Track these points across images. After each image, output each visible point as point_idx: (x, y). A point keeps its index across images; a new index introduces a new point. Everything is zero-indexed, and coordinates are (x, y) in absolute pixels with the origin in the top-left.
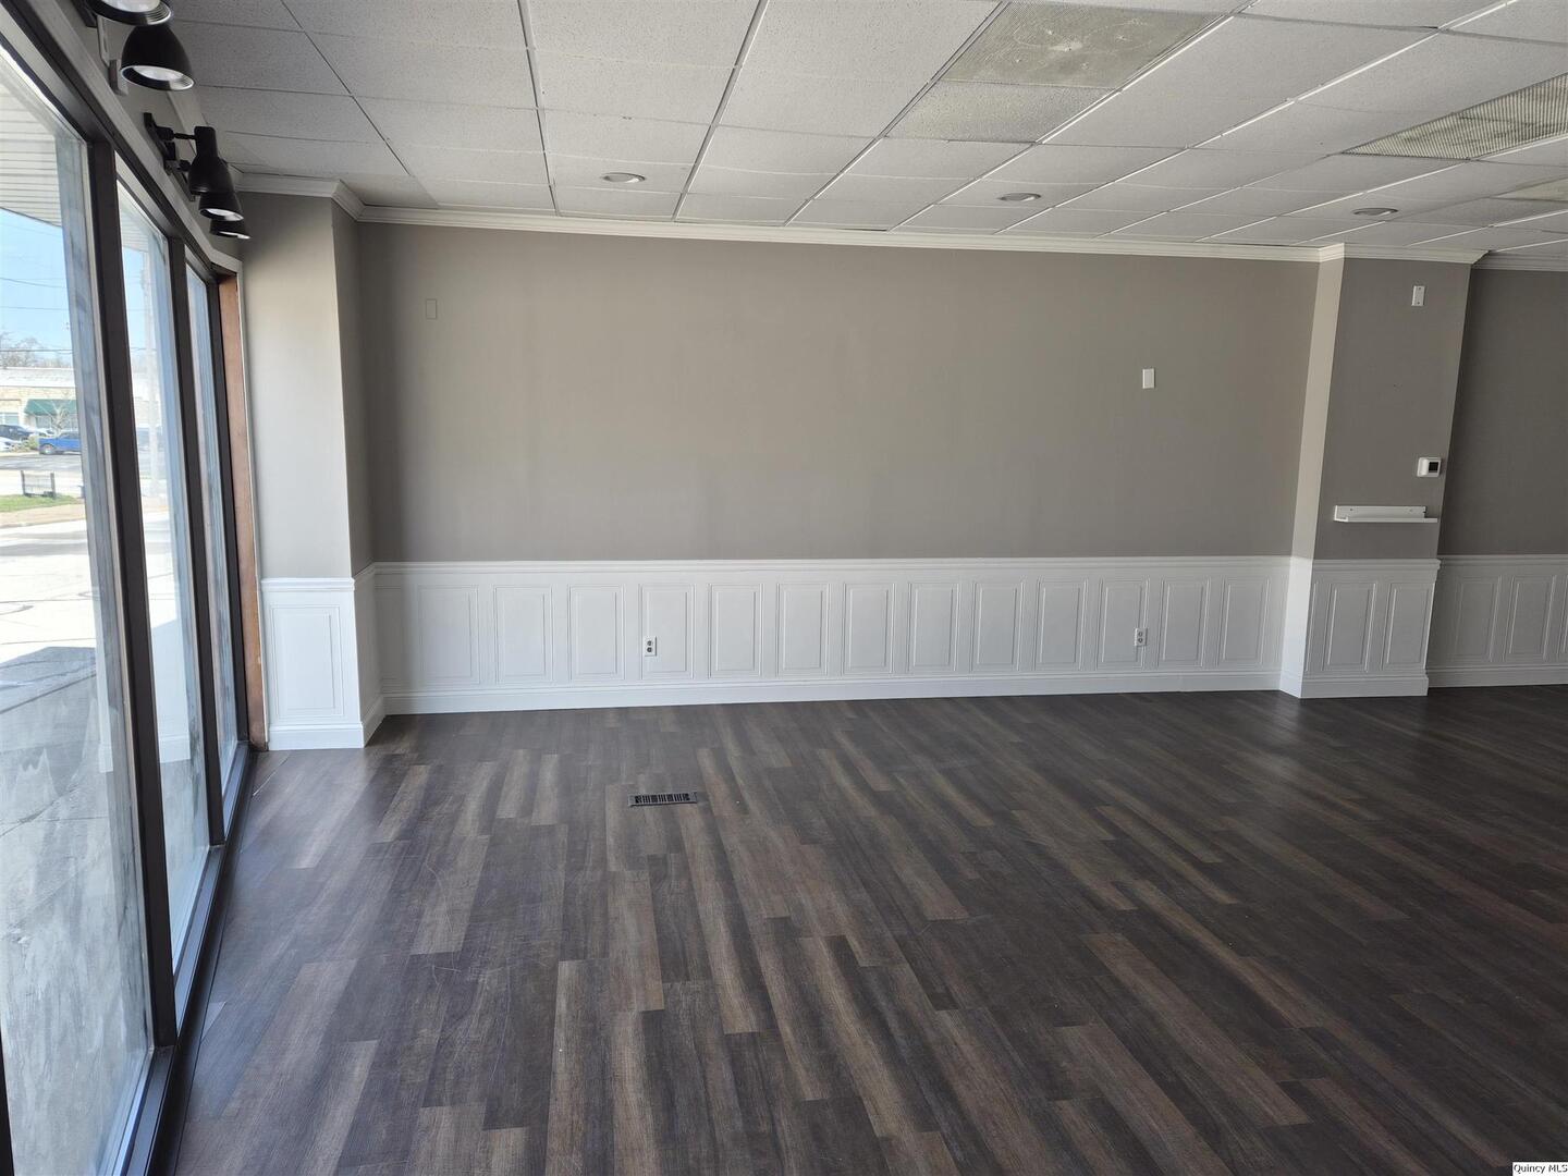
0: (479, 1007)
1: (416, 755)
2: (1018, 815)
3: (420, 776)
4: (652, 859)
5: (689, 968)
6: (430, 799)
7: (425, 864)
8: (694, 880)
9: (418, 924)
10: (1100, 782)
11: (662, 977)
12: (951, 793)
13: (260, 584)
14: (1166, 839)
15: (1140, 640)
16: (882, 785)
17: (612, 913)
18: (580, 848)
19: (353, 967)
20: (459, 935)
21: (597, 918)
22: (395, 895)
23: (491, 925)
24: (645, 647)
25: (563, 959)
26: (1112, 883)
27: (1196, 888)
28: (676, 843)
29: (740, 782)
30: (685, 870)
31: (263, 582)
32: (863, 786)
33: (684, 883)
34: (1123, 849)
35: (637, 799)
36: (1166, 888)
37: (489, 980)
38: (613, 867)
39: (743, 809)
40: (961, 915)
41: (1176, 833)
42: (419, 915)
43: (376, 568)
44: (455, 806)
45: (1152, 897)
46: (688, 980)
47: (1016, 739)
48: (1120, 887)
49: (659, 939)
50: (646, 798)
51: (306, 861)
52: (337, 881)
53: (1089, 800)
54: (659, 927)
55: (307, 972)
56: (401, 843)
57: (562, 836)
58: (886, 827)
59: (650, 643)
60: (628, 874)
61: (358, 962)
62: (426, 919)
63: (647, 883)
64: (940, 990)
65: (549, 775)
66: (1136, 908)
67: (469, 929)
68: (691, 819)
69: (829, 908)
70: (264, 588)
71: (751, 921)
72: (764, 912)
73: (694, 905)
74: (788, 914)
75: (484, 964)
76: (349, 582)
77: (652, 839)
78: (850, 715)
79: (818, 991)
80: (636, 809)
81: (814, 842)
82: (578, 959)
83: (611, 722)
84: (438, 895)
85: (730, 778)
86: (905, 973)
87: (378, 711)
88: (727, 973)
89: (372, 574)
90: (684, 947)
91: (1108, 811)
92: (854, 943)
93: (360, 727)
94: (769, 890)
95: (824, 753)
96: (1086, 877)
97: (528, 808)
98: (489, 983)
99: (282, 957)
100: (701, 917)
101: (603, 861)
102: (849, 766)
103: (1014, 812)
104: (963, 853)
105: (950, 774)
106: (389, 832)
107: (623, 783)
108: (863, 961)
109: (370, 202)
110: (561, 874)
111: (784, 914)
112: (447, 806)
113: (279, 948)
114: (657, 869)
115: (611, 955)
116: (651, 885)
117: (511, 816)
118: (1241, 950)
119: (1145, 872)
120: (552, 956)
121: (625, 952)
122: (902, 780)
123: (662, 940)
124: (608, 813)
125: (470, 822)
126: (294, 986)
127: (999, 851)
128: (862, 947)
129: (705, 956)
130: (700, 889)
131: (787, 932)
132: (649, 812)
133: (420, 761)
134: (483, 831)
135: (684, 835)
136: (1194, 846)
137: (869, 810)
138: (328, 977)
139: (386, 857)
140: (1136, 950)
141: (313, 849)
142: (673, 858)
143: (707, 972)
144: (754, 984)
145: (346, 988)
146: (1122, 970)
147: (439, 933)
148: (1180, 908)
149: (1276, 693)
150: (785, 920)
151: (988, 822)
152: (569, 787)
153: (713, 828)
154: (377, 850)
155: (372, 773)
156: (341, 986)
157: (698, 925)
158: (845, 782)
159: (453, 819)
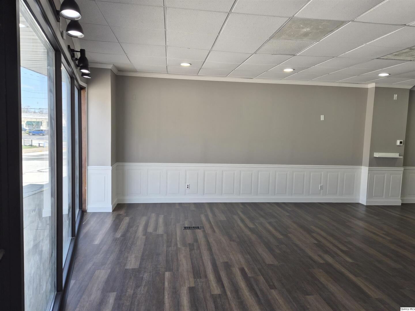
0: (144, 284)
1: (125, 214)
2: (290, 235)
3: (126, 220)
4: (189, 244)
5: (201, 275)
6: (129, 226)
7: (128, 244)
8: (201, 250)
9: (127, 260)
10: (312, 227)
11: (194, 277)
12: (270, 228)
13: (87, 168)
14: (331, 243)
15: (321, 188)
16: (251, 226)
17: (179, 259)
18: (170, 241)
19: (109, 272)
20: (138, 263)
21: (175, 260)
22: (121, 252)
23: (147, 261)
24: (187, 187)
25: (166, 271)
26: (317, 255)
27: (342, 257)
28: (196, 240)
29: (213, 224)
30: (199, 247)
31: (88, 167)
32: (246, 226)
33: (199, 251)
34: (320, 245)
35: (185, 228)
36: (333, 257)
37: (146, 276)
38: (179, 246)
39: (214, 231)
40: (276, 263)
41: (334, 241)
42: (127, 258)
43: (117, 164)
44: (136, 228)
45: (330, 260)
46: (201, 278)
47: (288, 214)
48: (320, 256)
49: (192, 267)
50: (187, 227)
51: (97, 242)
52: (105, 248)
53: (309, 232)
54: (192, 264)
55: (97, 272)
56: (122, 238)
57: (165, 237)
58: (253, 237)
59: (188, 185)
60: (183, 248)
61: (111, 270)
62: (129, 259)
63: (189, 251)
64: (271, 284)
65: (161, 220)
66: (325, 262)
67: (140, 262)
68: (199, 233)
69: (239, 260)
70: (88, 169)
71: (218, 263)
72: (221, 260)
73: (201, 257)
74: (227, 261)
75: (145, 272)
76: (110, 168)
77: (189, 239)
78: (242, 206)
79: (237, 283)
80: (185, 230)
81: (234, 241)
82: (171, 271)
83: (177, 207)
84: (132, 253)
85: (210, 222)
86: (261, 279)
87: (116, 202)
88: (211, 277)
89: (116, 166)
90: (199, 269)
91: (314, 235)
92: (246, 269)
93: (111, 206)
94: (222, 254)
95: (235, 217)
96: (310, 253)
97: (156, 229)
98: (146, 278)
99: (90, 268)
100: (204, 261)
101: (176, 244)
102: (242, 221)
103: (288, 234)
104: (275, 245)
105: (270, 223)
106: (118, 235)
107: (181, 223)
108: (249, 275)
109: (120, 70)
110: (165, 248)
111: (226, 261)
112: (134, 228)
113: (89, 266)
114: (191, 247)
115: (179, 271)
116: (190, 251)
117: (151, 231)
118: (356, 276)
119: (327, 252)
120: (163, 270)
121: (183, 270)
122: (257, 225)
123: (193, 267)
124: (177, 232)
125: (140, 233)
126: (93, 276)
127: (285, 245)
128: (249, 271)
129: (205, 272)
130: (203, 253)
131: (228, 266)
132: (188, 231)
133: (127, 216)
134: (144, 235)
135: (198, 238)
136: (340, 246)
137: (249, 233)
138: (102, 274)
139: (118, 241)
140: (326, 274)
141: (99, 239)
142: (195, 244)
143: (206, 276)
144: (219, 280)
145: (108, 278)
146: (322, 280)
147: (132, 263)
148: (338, 263)
149: (359, 204)
150: (227, 263)
151: (281, 237)
152: (166, 224)
153: (206, 236)
154: (115, 240)
155: (114, 219)
156: (106, 277)
157: (203, 263)
158: (241, 225)
159: (136, 232)
